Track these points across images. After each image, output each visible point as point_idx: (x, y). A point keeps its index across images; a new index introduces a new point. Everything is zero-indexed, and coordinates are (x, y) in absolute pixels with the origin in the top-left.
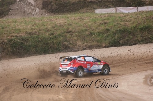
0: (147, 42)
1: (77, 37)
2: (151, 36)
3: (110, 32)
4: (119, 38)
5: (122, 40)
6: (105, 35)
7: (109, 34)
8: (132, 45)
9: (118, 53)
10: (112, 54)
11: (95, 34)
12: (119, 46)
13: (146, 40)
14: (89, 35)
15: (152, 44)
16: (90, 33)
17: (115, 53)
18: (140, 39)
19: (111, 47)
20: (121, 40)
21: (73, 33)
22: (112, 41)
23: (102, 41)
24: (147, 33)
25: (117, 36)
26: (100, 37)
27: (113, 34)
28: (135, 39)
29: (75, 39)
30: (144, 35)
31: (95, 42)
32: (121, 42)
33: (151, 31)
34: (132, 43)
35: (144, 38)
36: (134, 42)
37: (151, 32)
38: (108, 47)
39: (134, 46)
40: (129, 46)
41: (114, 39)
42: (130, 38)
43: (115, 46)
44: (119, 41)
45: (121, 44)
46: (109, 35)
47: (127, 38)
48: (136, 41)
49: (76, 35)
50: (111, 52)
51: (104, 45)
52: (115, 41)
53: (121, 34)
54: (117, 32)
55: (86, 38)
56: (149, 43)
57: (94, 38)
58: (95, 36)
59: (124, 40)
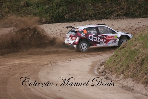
0: (101, 18)
1: (8, 8)
2: (106, 10)
3: (52, 3)
4: (64, 11)
5: (68, 14)
6: (46, 7)
7: (51, 5)
8: (80, 21)
9: (61, 31)
10: (53, 33)
11: (32, 5)
12: (64, 22)
13: (99, 15)
14: (25, 6)
15: (107, 20)
16: (27, 3)
17: (58, 31)
18: (91, 12)
19: (53, 23)
20: (66, 14)
21: (3, 2)
22: (55, 15)
23: (41, 15)
24: (101, 5)
25: (61, 8)
26: (40, 9)
27: (56, 6)
28: (86, 13)
29: (6, 11)
30: (97, 9)
31: (32, 16)
32: (67, 16)
33: (106, 3)
34: (81, 18)
35: (97, 12)
36: (84, 17)
37: (106, 5)
38: (49, 23)
39: (83, 22)
40: (78, 22)
41: (57, 12)
42: (78, 11)
43: (59, 22)
44: (64, 16)
45: (66, 19)
46: (51, 7)
47: (74, 12)
48: (86, 15)
49: (8, 6)
50: (52, 30)
51: (44, 20)
52: (59, 16)
53: (67, 6)
54: (62, 2)
55: (20, 10)
56: (104, 19)
57: (31, 10)
58: (32, 7)
59: (71, 14)
